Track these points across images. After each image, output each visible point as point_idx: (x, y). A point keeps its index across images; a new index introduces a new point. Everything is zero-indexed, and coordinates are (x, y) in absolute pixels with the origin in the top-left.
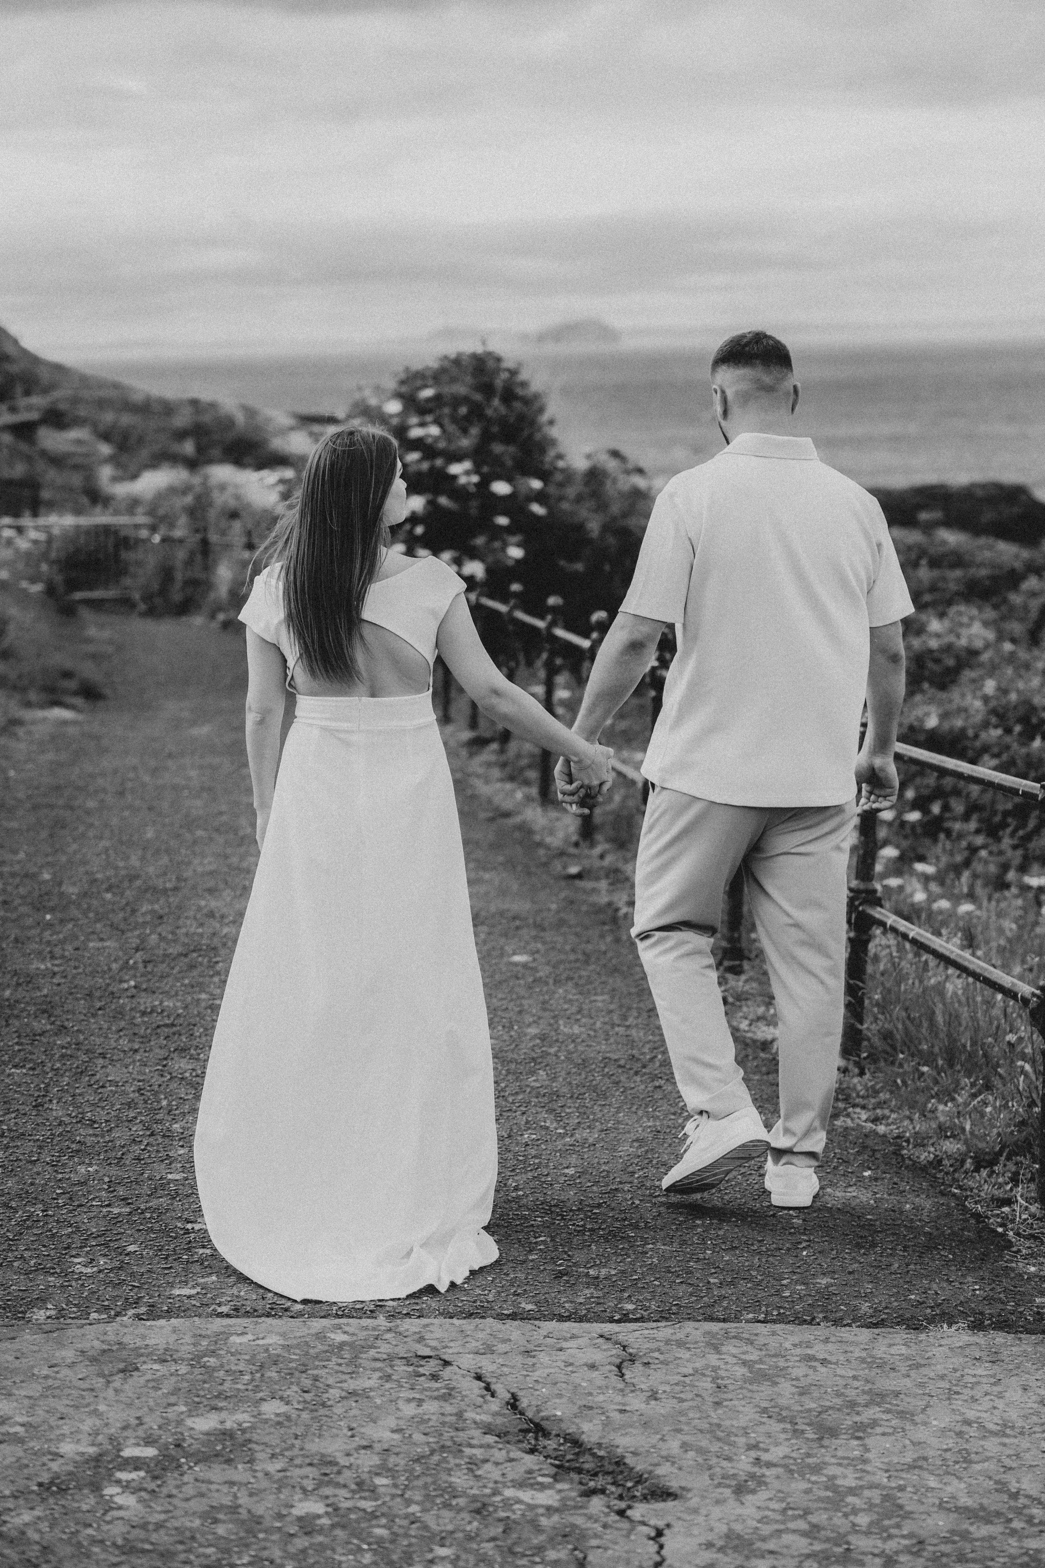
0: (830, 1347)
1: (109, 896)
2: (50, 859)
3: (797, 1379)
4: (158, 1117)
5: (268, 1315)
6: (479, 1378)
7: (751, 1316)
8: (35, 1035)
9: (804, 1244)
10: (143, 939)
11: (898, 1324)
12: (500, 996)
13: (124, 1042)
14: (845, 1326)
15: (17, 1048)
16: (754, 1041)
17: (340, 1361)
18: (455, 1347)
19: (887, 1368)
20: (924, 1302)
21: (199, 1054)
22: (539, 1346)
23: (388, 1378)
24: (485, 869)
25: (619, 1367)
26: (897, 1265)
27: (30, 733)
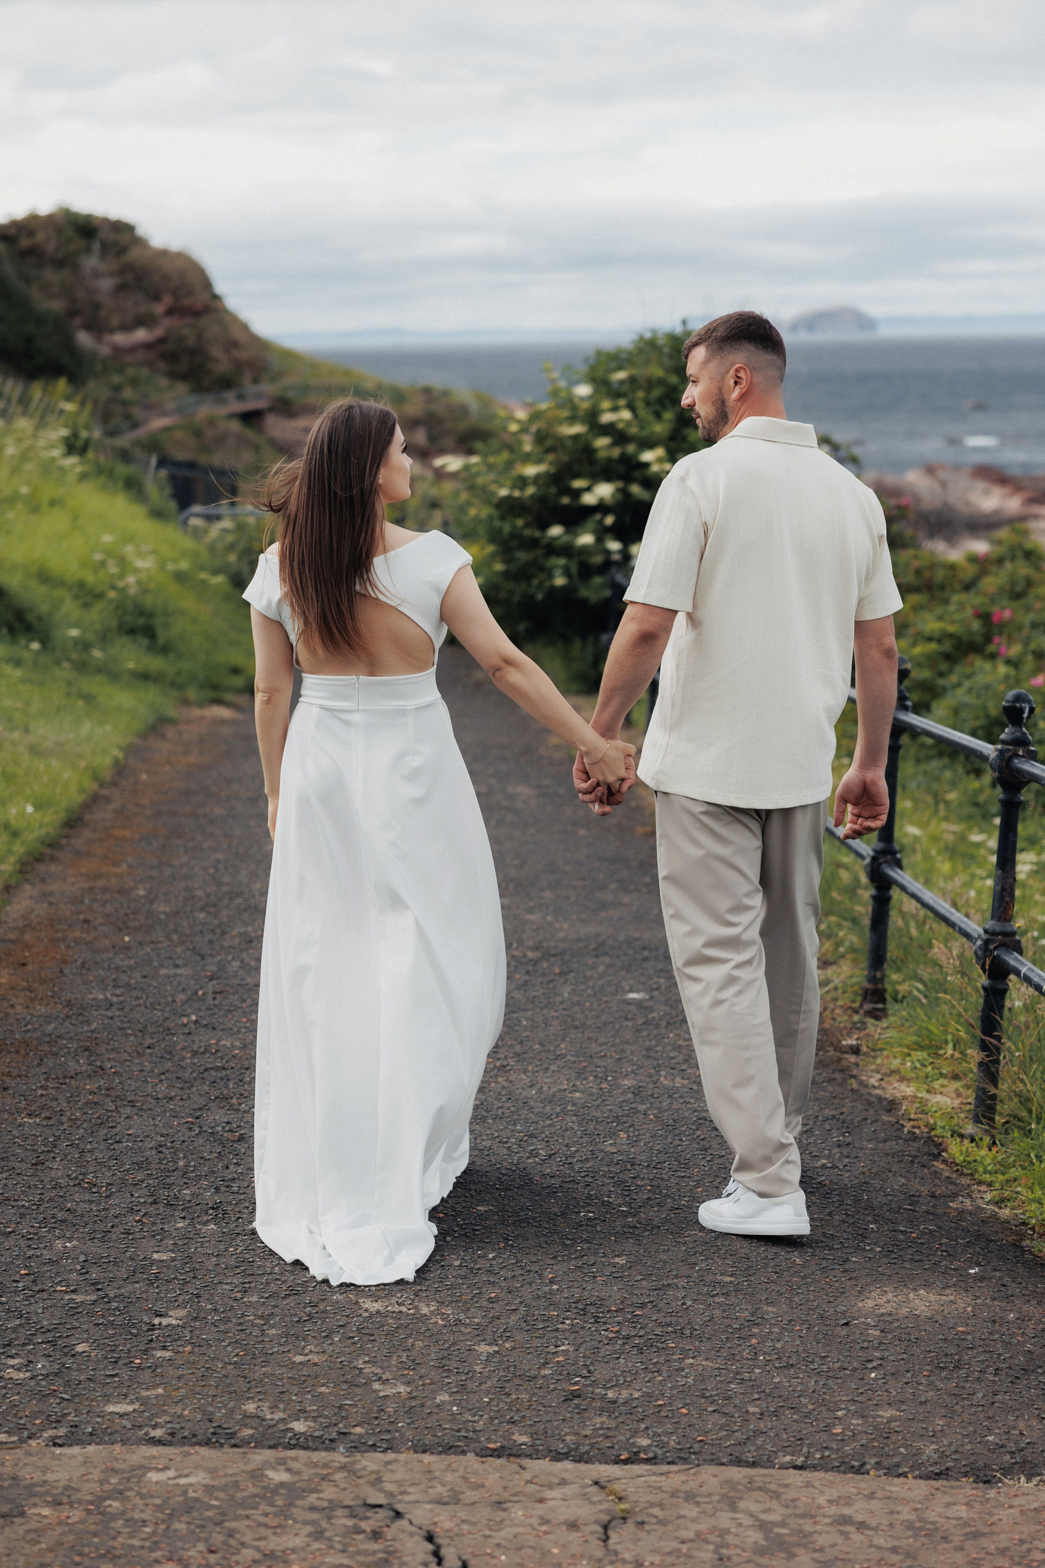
0: (875, 1505)
1: (202, 915)
2: (154, 873)
3: (821, 1550)
4: (168, 1180)
5: (208, 1443)
6: (430, 1538)
7: (788, 1458)
8: (65, 1077)
9: (875, 1364)
10: (222, 966)
11: (966, 1475)
12: (602, 1040)
13: (163, 1087)
14: (899, 1475)
15: (40, 1092)
16: (880, 1099)
17: (269, 1509)
18: (415, 1493)
19: (938, 1537)
20: (1003, 1446)
21: (240, 1104)
22: (516, 1494)
23: (318, 1535)
24: (627, 891)
25: (606, 1527)
26: (980, 1395)
27: (180, 733)
